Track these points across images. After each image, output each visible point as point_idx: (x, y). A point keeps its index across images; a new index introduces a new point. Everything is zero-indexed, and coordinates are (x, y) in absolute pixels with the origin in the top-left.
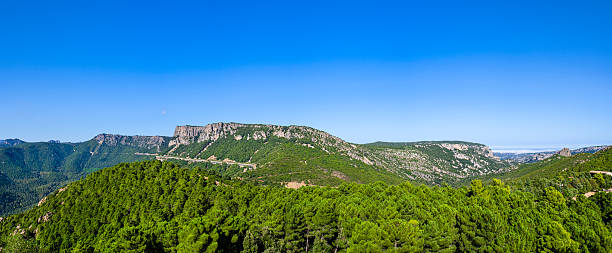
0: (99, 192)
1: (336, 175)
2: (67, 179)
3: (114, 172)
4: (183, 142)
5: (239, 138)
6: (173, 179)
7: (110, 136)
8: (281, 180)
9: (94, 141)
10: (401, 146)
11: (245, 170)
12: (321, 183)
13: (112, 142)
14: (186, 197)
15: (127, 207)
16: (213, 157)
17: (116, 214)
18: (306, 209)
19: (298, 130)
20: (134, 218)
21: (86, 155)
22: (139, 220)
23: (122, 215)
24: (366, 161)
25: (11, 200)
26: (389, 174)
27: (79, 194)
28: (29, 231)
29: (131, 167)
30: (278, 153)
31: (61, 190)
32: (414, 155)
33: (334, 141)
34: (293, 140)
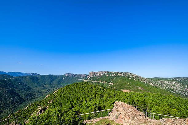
0: (70, 92)
1: (140, 88)
2: (54, 87)
3: (74, 85)
4: (91, 76)
5: (108, 75)
6: (92, 88)
7: (70, 74)
8: (121, 89)
9: (65, 75)
10: (166, 79)
11: (110, 85)
12: (135, 91)
13: (70, 75)
14: (96, 93)
15: (79, 96)
16: (100, 81)
17: (76, 99)
18: (136, 100)
19: (125, 73)
20: (81, 100)
21: (62, 79)
22: (83, 100)
23: (77, 99)
24: (151, 84)
25: (31, 96)
26: (162, 89)
27: (63, 92)
28: (44, 107)
29: (79, 84)
30: (119, 81)
31: (55, 92)
32: (173, 83)
33: (138, 77)
34: (124, 76)
